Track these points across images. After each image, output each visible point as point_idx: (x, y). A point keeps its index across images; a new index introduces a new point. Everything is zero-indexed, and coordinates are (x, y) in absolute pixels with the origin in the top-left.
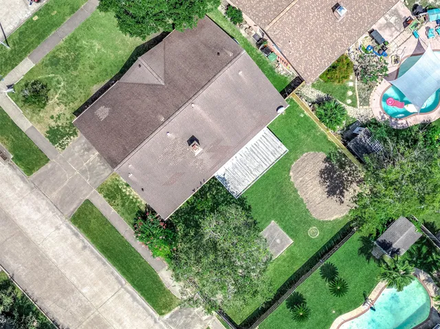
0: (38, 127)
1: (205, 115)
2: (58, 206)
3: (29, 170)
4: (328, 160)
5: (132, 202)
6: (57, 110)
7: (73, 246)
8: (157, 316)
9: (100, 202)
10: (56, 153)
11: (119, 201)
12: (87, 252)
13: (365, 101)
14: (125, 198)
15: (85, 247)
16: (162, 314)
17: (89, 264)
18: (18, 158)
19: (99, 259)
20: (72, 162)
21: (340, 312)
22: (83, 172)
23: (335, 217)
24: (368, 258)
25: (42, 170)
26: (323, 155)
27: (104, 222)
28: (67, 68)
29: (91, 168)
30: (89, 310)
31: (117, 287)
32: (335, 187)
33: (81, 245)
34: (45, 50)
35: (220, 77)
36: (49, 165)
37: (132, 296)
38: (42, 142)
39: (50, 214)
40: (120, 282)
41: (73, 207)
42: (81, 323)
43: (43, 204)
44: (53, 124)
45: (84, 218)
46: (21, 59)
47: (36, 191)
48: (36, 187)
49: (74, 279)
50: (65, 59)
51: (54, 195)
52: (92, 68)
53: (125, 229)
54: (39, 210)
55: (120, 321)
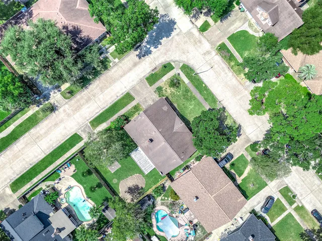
0: (163, 83)
2: (134, 88)
3: (147, 79)
4: (142, 188)
5: (132, 115)
6: (169, 91)
7: (118, 92)
8: (90, 121)
9: (133, 103)
10: (153, 89)
11: (133, 110)
12: (116, 97)
13: (162, 204)
14: (134, 112)
15: (117, 97)
16: (90, 123)
17: (111, 97)
18: (152, 75)
19: (113, 102)
20: (149, 95)
21: (84, 188)
22: (145, 98)
23: (120, 189)
24: (104, 200)
25: (147, 84)
26: (144, 187)
27: (126, 105)
28: (184, 95)
29: (146, 101)
30: (94, 96)
33: (118, 95)
34: (192, 88)
36: (149, 86)
37: (98, 112)
38: (158, 84)
39: (131, 85)
40: (103, 108)
41: (133, 94)
42: (89, 93)
43: (135, 83)
44: (164, 89)
45: (128, 97)
46: (189, 79)
47: (140, 81)
49: (106, 92)
50: (187, 95)
51: (138, 87)
52: (183, 104)
53: (123, 112)
54: (133, 81)
55: (89, 107)
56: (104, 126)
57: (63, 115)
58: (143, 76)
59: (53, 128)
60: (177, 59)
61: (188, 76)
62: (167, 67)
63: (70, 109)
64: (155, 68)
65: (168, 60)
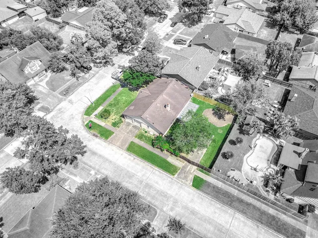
0: (108, 124)
1: (167, 98)
2: (120, 147)
3: (107, 138)
4: (213, 110)
5: (149, 138)
6: (113, 117)
7: (130, 159)
8: (172, 177)
9: (137, 141)
10: (116, 130)
11: (144, 138)
12: (136, 160)
14: (146, 137)
15: (135, 159)
16: (174, 175)
17: (138, 164)
18: (102, 135)
19: (141, 161)
20: (123, 131)
21: (244, 154)
22: (128, 133)
23: (225, 125)
24: (244, 135)
25: (112, 137)
26: (211, 109)
27: (140, 147)
28: (115, 105)
29: (131, 131)
30: (142, 182)
31: (152, 170)
32: (221, 117)
33: (132, 158)
34: (107, 103)
35: (169, 87)
36: (114, 134)
37: (159, 171)
38: (111, 128)
39: (118, 150)
40: (152, 168)
41: (127, 145)
42: (140, 188)
43: (114, 148)
44: (113, 121)
45: (132, 149)
46: (99, 107)
47: (111, 144)
48: (111, 143)
49: (133, 172)
50: (114, 103)
51: (118, 144)
52: (124, 104)
53: (149, 147)
54: (113, 150)
55: (157, 183)
56: (172, 159)
57: (177, 209)
58: (105, 143)
59: (199, 216)
60: (80, 121)
61: (95, 109)
62: (90, 126)
63: (167, 203)
64: (94, 135)
65: (83, 128)
